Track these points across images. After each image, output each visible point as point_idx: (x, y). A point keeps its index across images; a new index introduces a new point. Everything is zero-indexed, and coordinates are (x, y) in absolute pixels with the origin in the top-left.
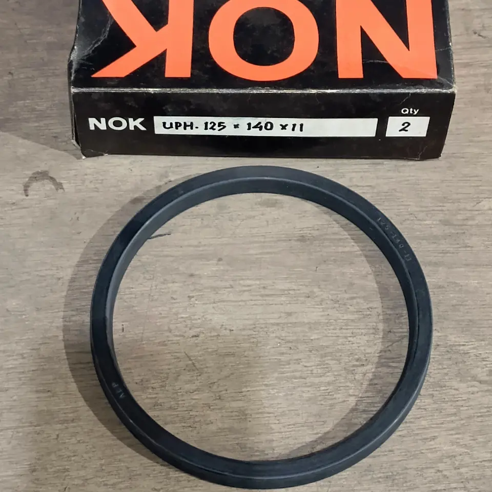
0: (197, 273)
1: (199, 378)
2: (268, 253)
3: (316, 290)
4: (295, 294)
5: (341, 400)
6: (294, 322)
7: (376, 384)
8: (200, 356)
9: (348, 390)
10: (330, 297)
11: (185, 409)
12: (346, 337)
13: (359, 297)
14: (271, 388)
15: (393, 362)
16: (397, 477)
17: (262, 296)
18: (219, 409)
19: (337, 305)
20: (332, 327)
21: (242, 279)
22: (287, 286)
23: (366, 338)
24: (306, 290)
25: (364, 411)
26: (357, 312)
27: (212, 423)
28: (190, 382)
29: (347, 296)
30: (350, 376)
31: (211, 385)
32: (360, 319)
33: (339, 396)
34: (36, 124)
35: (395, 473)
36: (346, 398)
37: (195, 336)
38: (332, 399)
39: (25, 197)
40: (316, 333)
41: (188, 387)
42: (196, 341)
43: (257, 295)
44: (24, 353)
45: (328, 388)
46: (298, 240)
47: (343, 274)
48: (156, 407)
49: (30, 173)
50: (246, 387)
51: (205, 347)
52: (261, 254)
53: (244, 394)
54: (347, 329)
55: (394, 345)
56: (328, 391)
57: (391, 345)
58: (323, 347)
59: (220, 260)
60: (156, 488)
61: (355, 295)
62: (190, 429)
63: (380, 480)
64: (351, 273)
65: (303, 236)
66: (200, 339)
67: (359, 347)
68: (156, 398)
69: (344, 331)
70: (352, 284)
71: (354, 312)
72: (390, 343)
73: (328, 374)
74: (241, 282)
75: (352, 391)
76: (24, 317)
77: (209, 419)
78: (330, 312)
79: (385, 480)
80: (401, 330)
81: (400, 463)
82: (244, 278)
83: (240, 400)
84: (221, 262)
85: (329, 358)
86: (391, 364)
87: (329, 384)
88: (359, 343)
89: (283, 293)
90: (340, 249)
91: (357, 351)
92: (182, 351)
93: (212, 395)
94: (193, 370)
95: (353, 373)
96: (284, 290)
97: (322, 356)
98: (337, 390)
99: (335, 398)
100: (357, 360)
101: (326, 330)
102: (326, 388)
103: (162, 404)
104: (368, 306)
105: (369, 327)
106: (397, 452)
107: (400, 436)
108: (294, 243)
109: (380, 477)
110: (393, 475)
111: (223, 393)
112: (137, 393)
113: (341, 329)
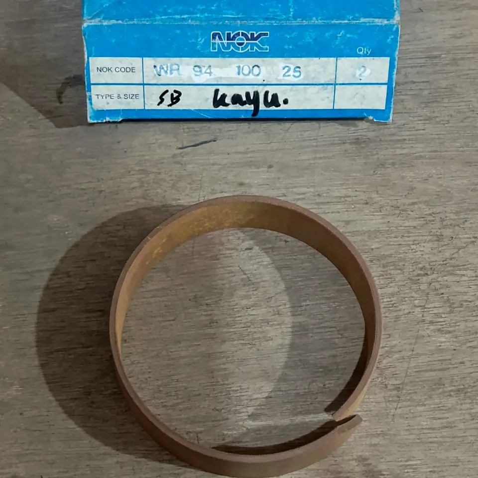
0: (247, 181)
1: (255, 292)
2: (321, 158)
3: (374, 195)
4: (352, 201)
5: (407, 311)
6: (352, 231)
7: (442, 294)
8: (255, 270)
9: (413, 300)
10: (390, 203)
11: (243, 326)
12: (409, 245)
13: (421, 202)
14: (332, 300)
15: (460, 270)
16: (469, 390)
17: (318, 204)
18: (279, 324)
19: (398, 212)
20: (393, 235)
21: (295, 187)
22: (343, 192)
23: (430, 245)
24: (363, 197)
25: (431, 323)
26: (419, 218)
27: (272, 340)
28: (247, 297)
29: (408, 201)
30: (414, 287)
31: (269, 300)
32: (423, 226)
33: (405, 308)
34: (66, 25)
35: (467, 386)
36: (412, 309)
37: (250, 249)
38: (397, 311)
39: (58, 104)
40: (377, 242)
41: (244, 302)
42: (250, 254)
43: (311, 204)
44: (70, 271)
45: (392, 299)
46: (351, 143)
47: (403, 178)
48: (212, 325)
49: (62, 78)
50: (305, 301)
51: (261, 260)
52: (315, 158)
53: (304, 308)
54: (409, 237)
55: (460, 251)
56: (392, 302)
57: (458, 252)
58: (384, 257)
59: (270, 167)
60: (217, 408)
61: (416, 200)
62: (249, 346)
63: (452, 393)
64: (411, 177)
65: (358, 139)
66: (253, 251)
67: (422, 255)
68: (211, 315)
69: (407, 239)
70: (413, 189)
71: (416, 218)
72: (455, 251)
73: (391, 285)
74: (295, 190)
75: (416, 302)
76: (67, 233)
77: (269, 336)
78: (390, 219)
79: (457, 394)
80: (466, 236)
81: (472, 375)
82: (296, 185)
83: (300, 315)
84: (272, 169)
85: (392, 268)
86: (458, 272)
87: (393, 295)
88: (423, 251)
89: (341, 199)
90: (398, 152)
91: (421, 259)
92: (237, 265)
93: (271, 310)
94: (249, 285)
95: (417, 282)
96: (341, 197)
97: (384, 266)
98: (402, 300)
99: (400, 310)
100: (421, 269)
101: (387, 238)
102: (389, 300)
103: (218, 321)
104: (431, 212)
105: (432, 233)
106: (468, 364)
107: (470, 347)
108: (348, 146)
109: (451, 391)
110: (464, 388)
111: (281, 307)
112: (191, 310)
113: (403, 236)
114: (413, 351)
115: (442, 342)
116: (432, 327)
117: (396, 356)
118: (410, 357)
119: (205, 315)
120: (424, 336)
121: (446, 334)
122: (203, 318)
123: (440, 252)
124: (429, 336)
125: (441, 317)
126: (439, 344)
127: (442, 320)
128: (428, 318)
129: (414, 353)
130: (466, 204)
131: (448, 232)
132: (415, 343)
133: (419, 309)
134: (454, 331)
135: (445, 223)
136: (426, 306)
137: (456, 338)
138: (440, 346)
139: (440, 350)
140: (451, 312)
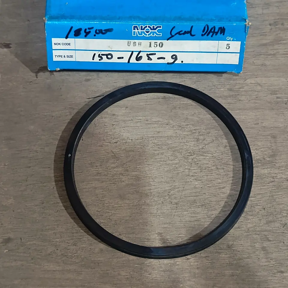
0: (116, 114)
1: (117, 161)
2: (148, 104)
3: (171, 121)
4: (161, 123)
5: (182, 171)
6: (160, 136)
7: (198, 164)
8: (118, 152)
9: (185, 166)
10: (177, 124)
11: (112, 175)
12: (184, 143)
13: (190, 124)
14: (150, 166)
15: (205, 154)
16: (207, 205)
17: (146, 124)
18: (127, 175)
19: (180, 128)
20: (178, 138)
21: (137, 117)
22: (158, 119)
23: (193, 143)
24: (166, 121)
25: (192, 176)
26: (189, 131)
27: (124, 182)
28: (113, 163)
29: (184, 124)
30: (186, 160)
31: (123, 165)
32: (190, 134)
33: (181, 169)
34: (41, 45)
35: (206, 203)
36: (184, 170)
37: (116, 143)
38: (178, 171)
39: (36, 78)
40: (171, 141)
41: (113, 165)
42: (116, 145)
43: (143, 124)
44: (37, 150)
45: (176, 165)
46: (162, 98)
47: (183, 114)
48: (98, 175)
49: (38, 67)
50: (139, 165)
51: (120, 147)
52: (146, 105)
53: (138, 168)
54: (185, 139)
56: (176, 167)
57: (205, 146)
58: (174, 147)
59: (127, 108)
60: (99, 210)
61: (189, 124)
62: (114, 184)
63: (200, 206)
64: (187, 114)
65: (165, 97)
66: (118, 144)
67: (190, 147)
68: (98, 170)
69: (184, 140)
70: (187, 119)
71: (188, 131)
72: (204, 145)
73: (176, 159)
74: (137, 118)
75: (187, 167)
76: (37, 134)
77: (122, 180)
78: (177, 131)
79: (202, 207)
80: (209, 139)
81: (208, 199)
82: (137, 116)
83: (136, 171)
84: (127, 109)
85: (176, 152)
86: (205, 155)
87: (176, 164)
88: (190, 145)
89: (156, 122)
90: (182, 102)
91: (189, 149)
92: (110, 149)
93: (124, 169)
94: (115, 158)
95: (187, 159)
96: (156, 121)
97: (173, 151)
98: (181, 166)
100: (189, 153)
101: (175, 139)
102: (175, 166)
103: (101, 173)
104: (194, 129)
105: (195, 138)
106: (207, 194)
107: (209, 187)
108: (161, 100)
109: (199, 205)
110: (205, 204)
111: (128, 168)
112: (89, 168)
113: (182, 139)
114: (184, 188)
115: (196, 184)
116: (192, 178)
117: (177, 190)
118: (182, 191)
119: (95, 171)
120: (189, 182)
121: (198, 181)
122: (94, 172)
123: (198, 146)
124: (191, 182)
125: (197, 174)
126: (195, 185)
127: (197, 175)
128: (191, 174)
129: (184, 189)
130: (210, 126)
131: (201, 137)
132: (185, 185)
133: (187, 170)
134: (202, 180)
135: (200, 134)
136: (191, 169)
137: (203, 183)
138: (195, 186)
139: (195, 188)
140: (201, 172)
